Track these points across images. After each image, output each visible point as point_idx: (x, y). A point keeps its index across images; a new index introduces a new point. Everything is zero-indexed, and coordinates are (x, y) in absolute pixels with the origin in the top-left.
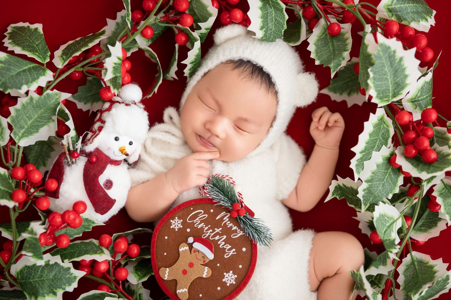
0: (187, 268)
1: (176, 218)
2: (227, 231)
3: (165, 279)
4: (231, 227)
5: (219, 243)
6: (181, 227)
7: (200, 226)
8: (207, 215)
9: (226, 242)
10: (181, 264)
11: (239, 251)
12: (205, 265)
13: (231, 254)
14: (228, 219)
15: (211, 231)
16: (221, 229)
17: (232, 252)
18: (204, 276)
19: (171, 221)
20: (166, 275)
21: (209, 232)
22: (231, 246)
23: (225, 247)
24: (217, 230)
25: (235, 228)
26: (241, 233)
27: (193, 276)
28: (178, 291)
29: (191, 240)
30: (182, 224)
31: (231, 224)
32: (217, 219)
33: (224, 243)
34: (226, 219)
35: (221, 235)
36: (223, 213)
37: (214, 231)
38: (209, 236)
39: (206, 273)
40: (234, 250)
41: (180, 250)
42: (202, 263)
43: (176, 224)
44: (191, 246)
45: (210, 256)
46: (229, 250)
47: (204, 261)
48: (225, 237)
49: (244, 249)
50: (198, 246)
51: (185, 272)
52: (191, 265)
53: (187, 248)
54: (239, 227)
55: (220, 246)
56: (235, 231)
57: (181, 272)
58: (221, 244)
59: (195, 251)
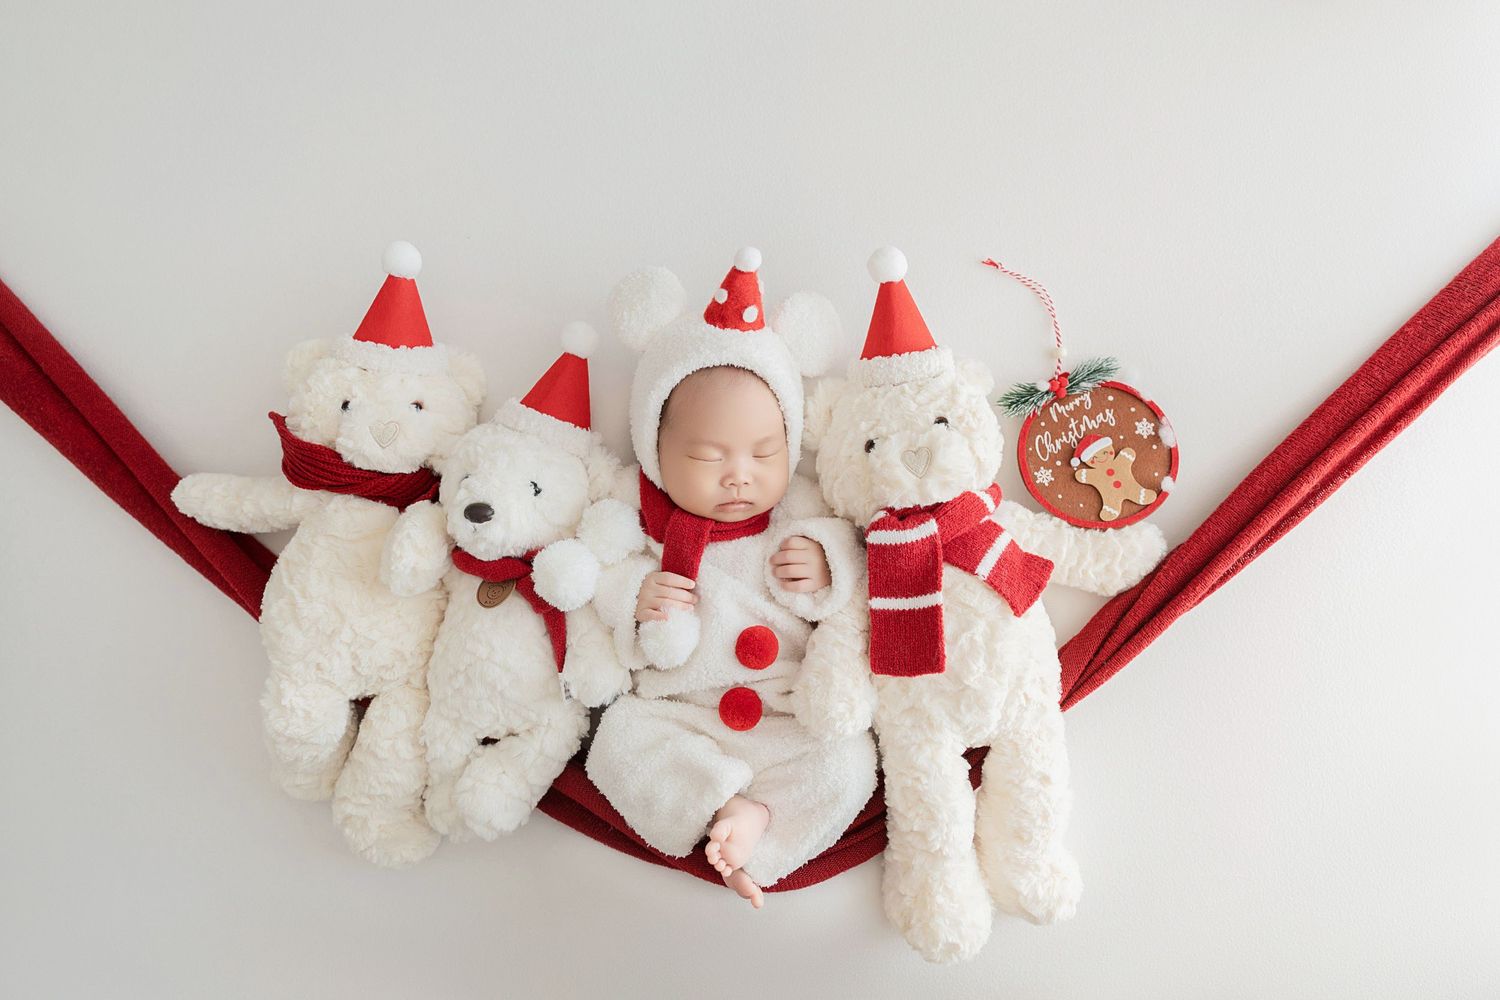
0: (1114, 479)
1: (1036, 473)
2: (1078, 413)
3: (1118, 514)
4: (1075, 405)
5: (1091, 427)
6: (1050, 471)
7: (1059, 447)
8: (1047, 433)
9: (1092, 417)
10: (1105, 487)
11: (1111, 405)
12: (1116, 454)
13: (1111, 417)
14: (1062, 407)
15: (1070, 433)
16: (1072, 420)
17: (1110, 414)
18: (1133, 459)
19: (1038, 482)
20: (1113, 512)
21: (1070, 436)
22: (1101, 415)
23: (1099, 422)
24: (1073, 425)
25: (1077, 402)
26: (1087, 396)
27: (1126, 475)
28: (1142, 503)
29: (1075, 462)
30: (1047, 468)
31: (1071, 405)
32: (1056, 420)
33: (1093, 421)
34: (1061, 409)
35: (1081, 422)
36: (1052, 410)
37: (1072, 430)
38: (1076, 437)
39: (1129, 455)
40: (1107, 411)
41: (1084, 481)
42: (1113, 456)
43: (1044, 476)
44: (1084, 465)
45: (1106, 443)
46: (1105, 417)
47: (1111, 453)
48: (1085, 417)
49: (1111, 398)
50: (1087, 455)
51: (1117, 485)
52: (1110, 472)
53: (1084, 470)
54: (1079, 395)
55: (1097, 427)
56: (1082, 402)
57: (1116, 489)
58: (1092, 425)
59: (1093, 462)
